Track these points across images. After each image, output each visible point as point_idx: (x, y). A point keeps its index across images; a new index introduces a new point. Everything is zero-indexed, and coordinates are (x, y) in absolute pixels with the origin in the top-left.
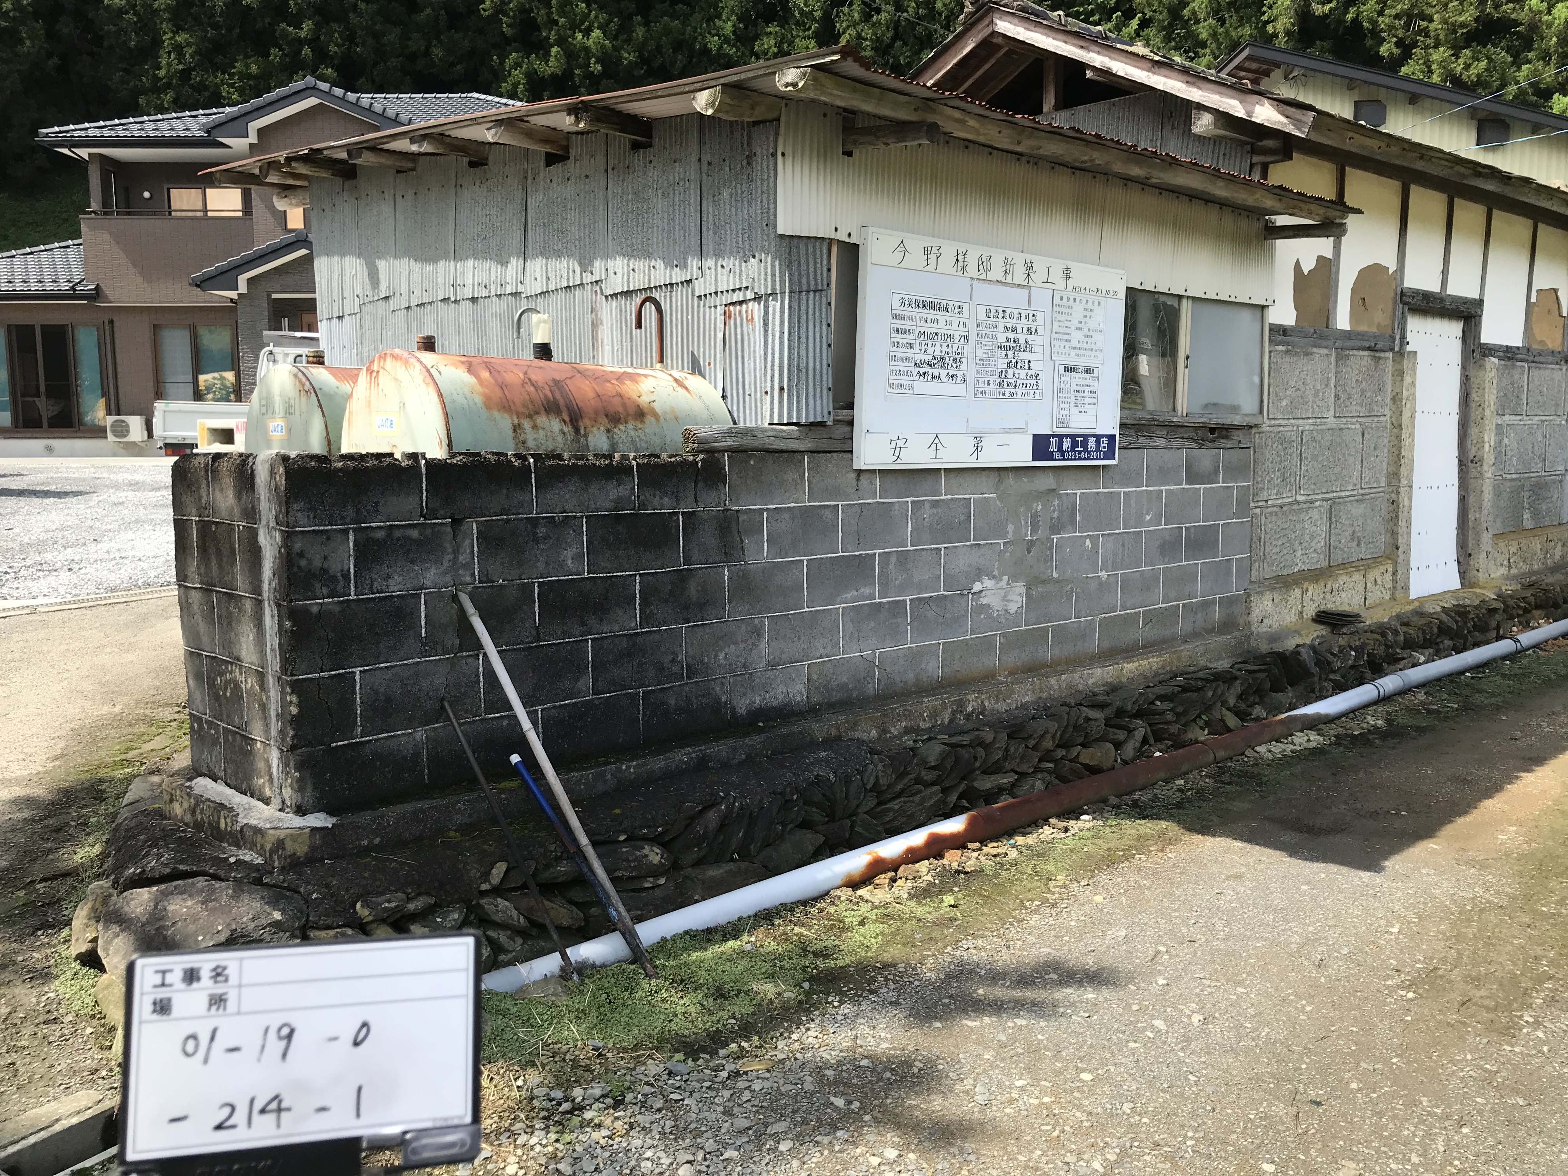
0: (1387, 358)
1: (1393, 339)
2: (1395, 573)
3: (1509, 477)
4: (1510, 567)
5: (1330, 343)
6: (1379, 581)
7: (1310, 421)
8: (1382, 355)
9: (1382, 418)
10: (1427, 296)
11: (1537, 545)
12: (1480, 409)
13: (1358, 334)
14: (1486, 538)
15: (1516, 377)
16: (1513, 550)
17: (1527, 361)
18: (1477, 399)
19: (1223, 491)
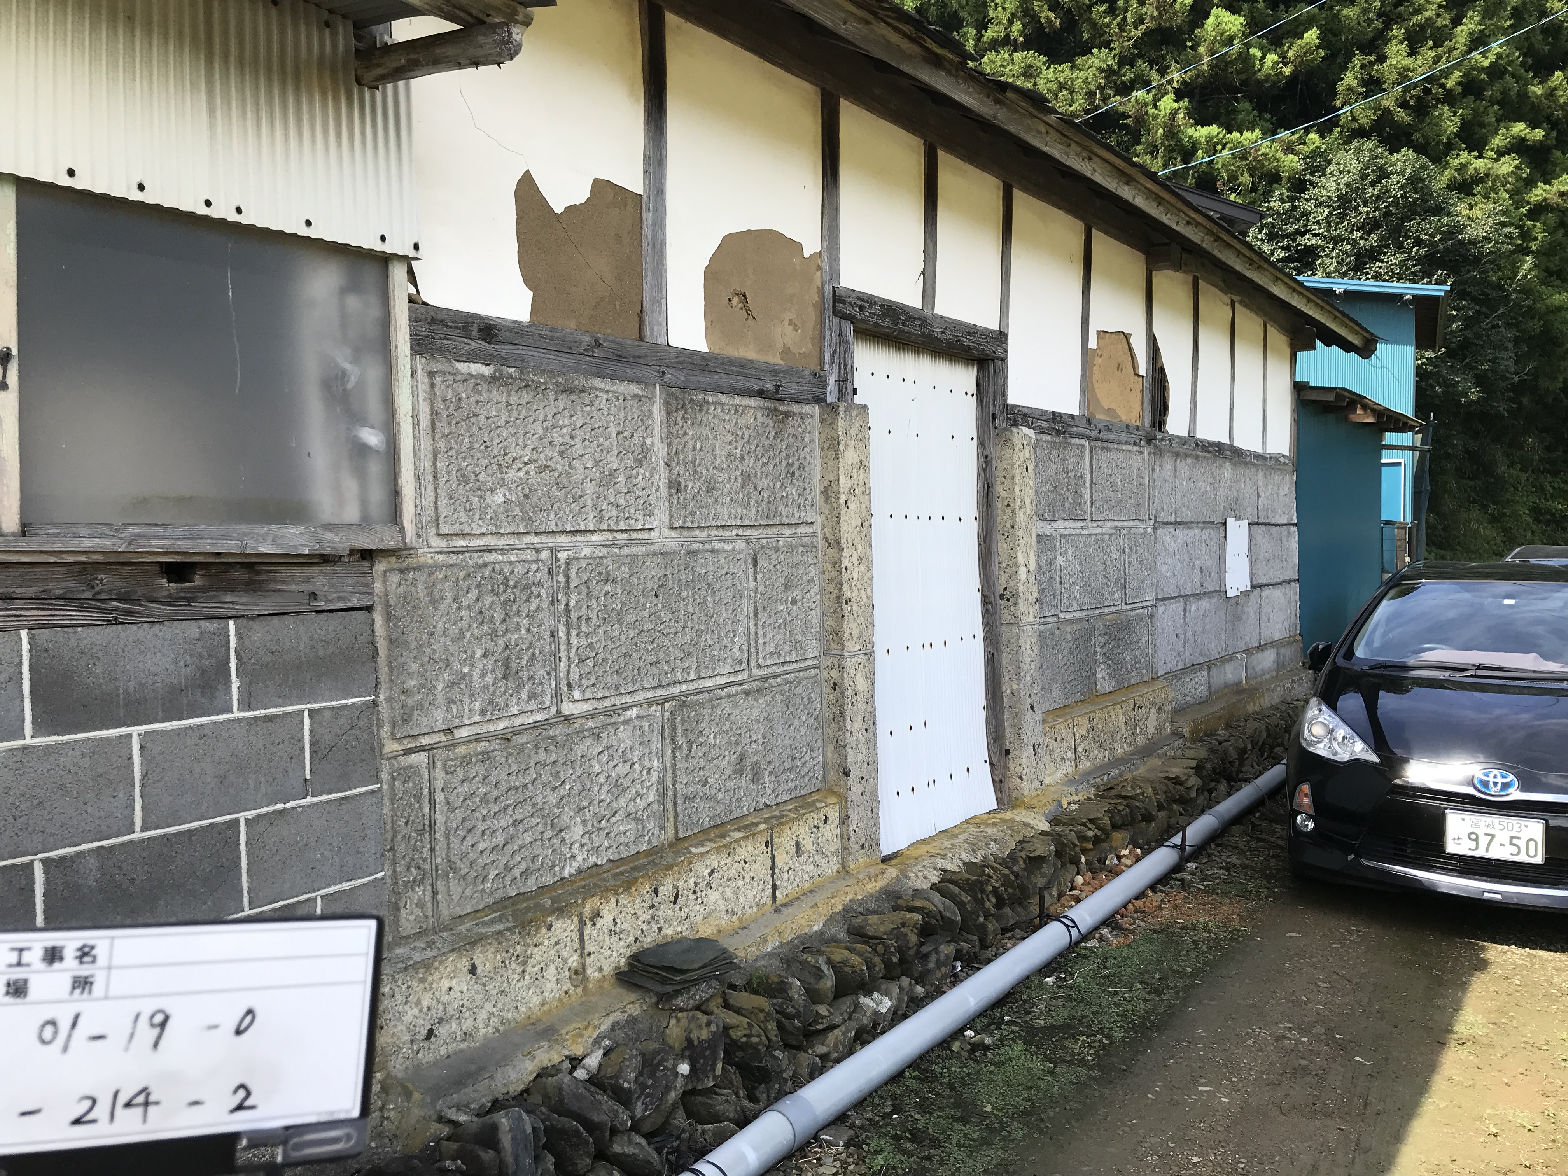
0: (803, 417)
1: (821, 380)
2: (844, 821)
3: (1069, 616)
4: (1077, 760)
5: (651, 374)
6: (808, 844)
7: (595, 538)
8: (795, 408)
9: (802, 530)
10: (891, 310)
11: (1119, 717)
12: (1009, 510)
13: (731, 362)
14: (1032, 724)
15: (1072, 461)
16: (1081, 731)
17: (1088, 438)
18: (1003, 494)
19: (249, 731)
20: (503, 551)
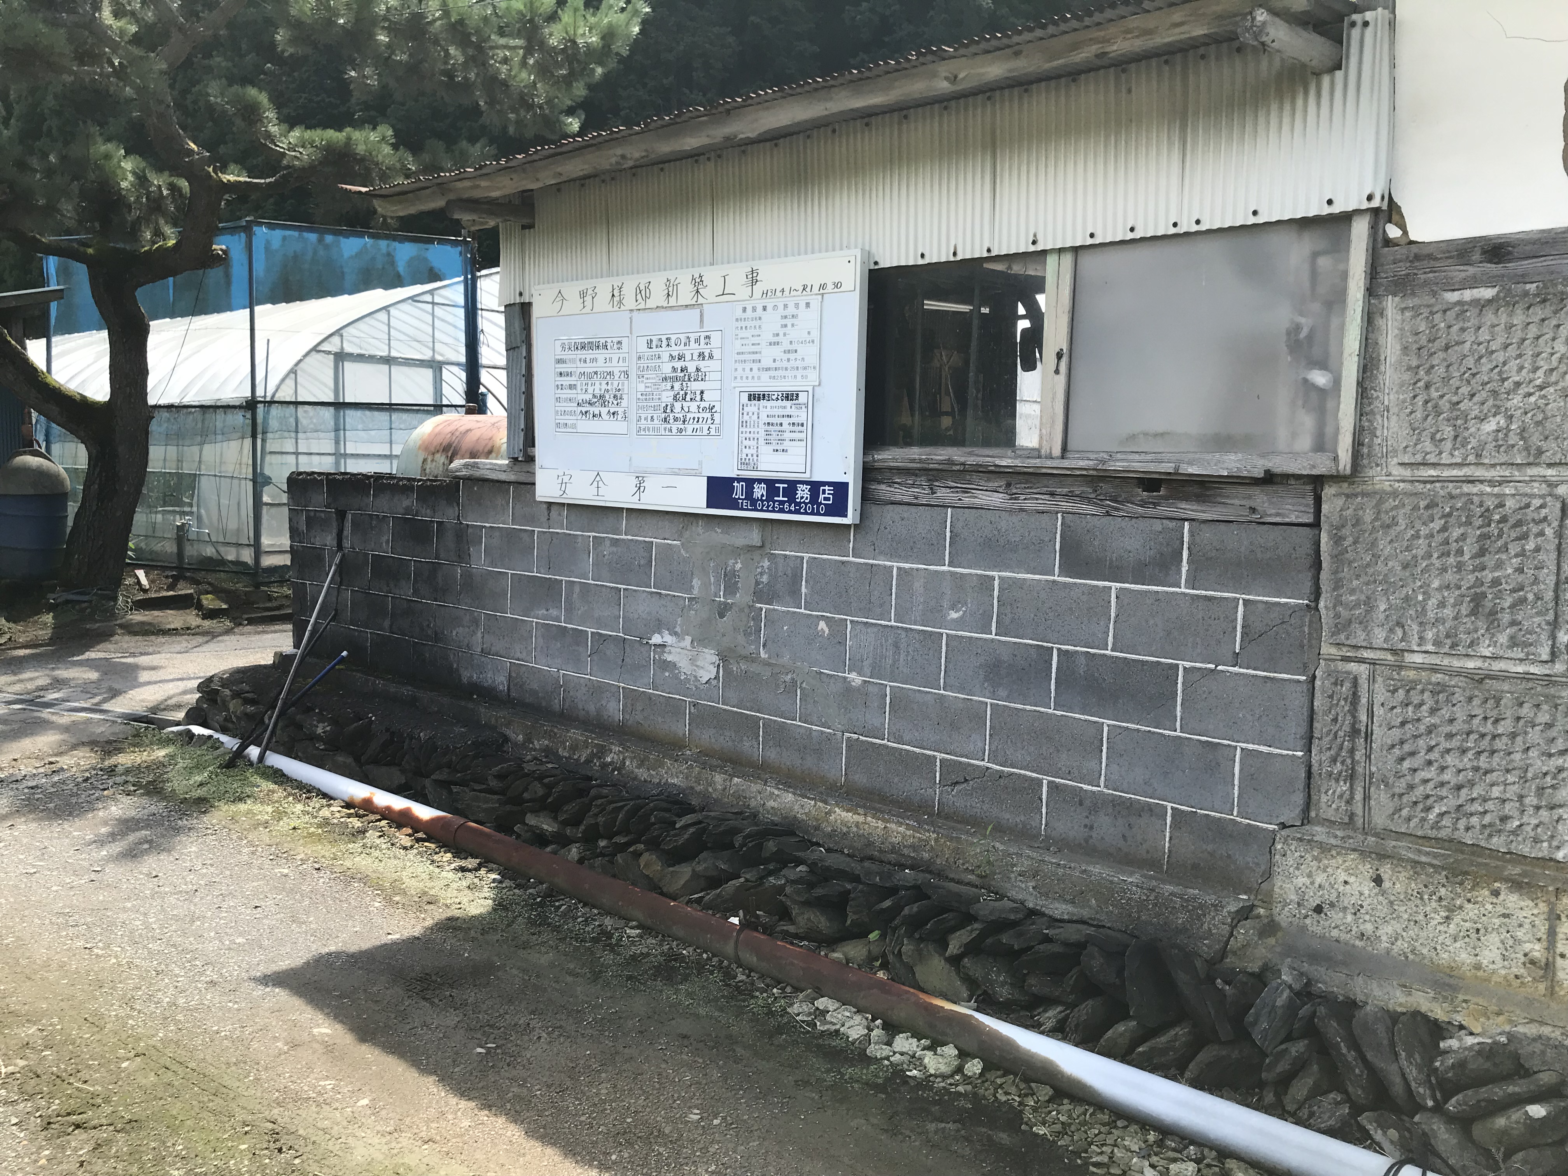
19: (1191, 604)
20: (1491, 483)
